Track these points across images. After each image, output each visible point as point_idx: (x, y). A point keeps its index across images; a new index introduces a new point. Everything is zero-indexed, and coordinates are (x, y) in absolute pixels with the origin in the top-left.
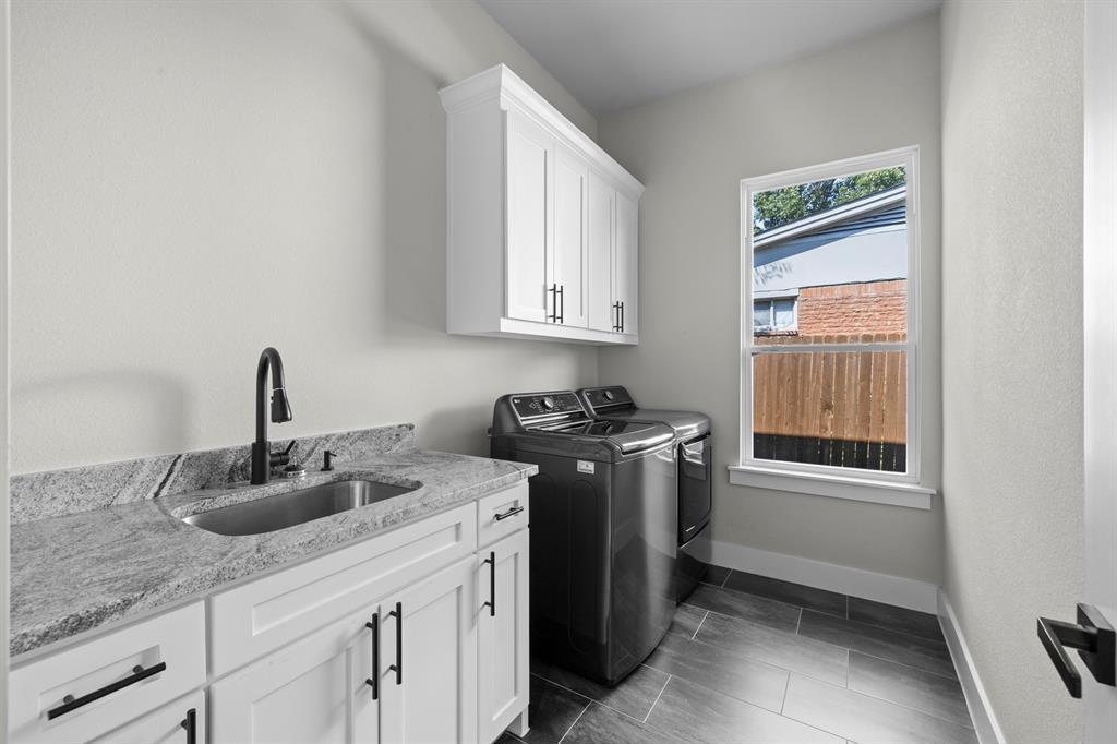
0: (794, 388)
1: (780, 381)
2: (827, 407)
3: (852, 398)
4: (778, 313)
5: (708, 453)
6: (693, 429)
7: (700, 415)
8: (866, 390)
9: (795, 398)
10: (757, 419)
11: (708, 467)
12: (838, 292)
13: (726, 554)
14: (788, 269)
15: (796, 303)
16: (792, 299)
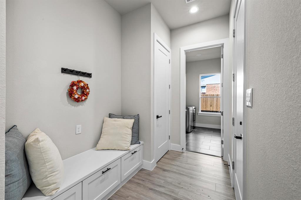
0: (206, 103)
1: (204, 102)
2: (211, 106)
3: (215, 104)
4: (202, 89)
5: (195, 111)
6: (194, 108)
7: (194, 106)
8: (217, 103)
9: (206, 104)
10: (202, 108)
11: (195, 113)
12: (213, 85)
13: (197, 125)
14: (204, 80)
15: (206, 87)
16: (205, 86)
